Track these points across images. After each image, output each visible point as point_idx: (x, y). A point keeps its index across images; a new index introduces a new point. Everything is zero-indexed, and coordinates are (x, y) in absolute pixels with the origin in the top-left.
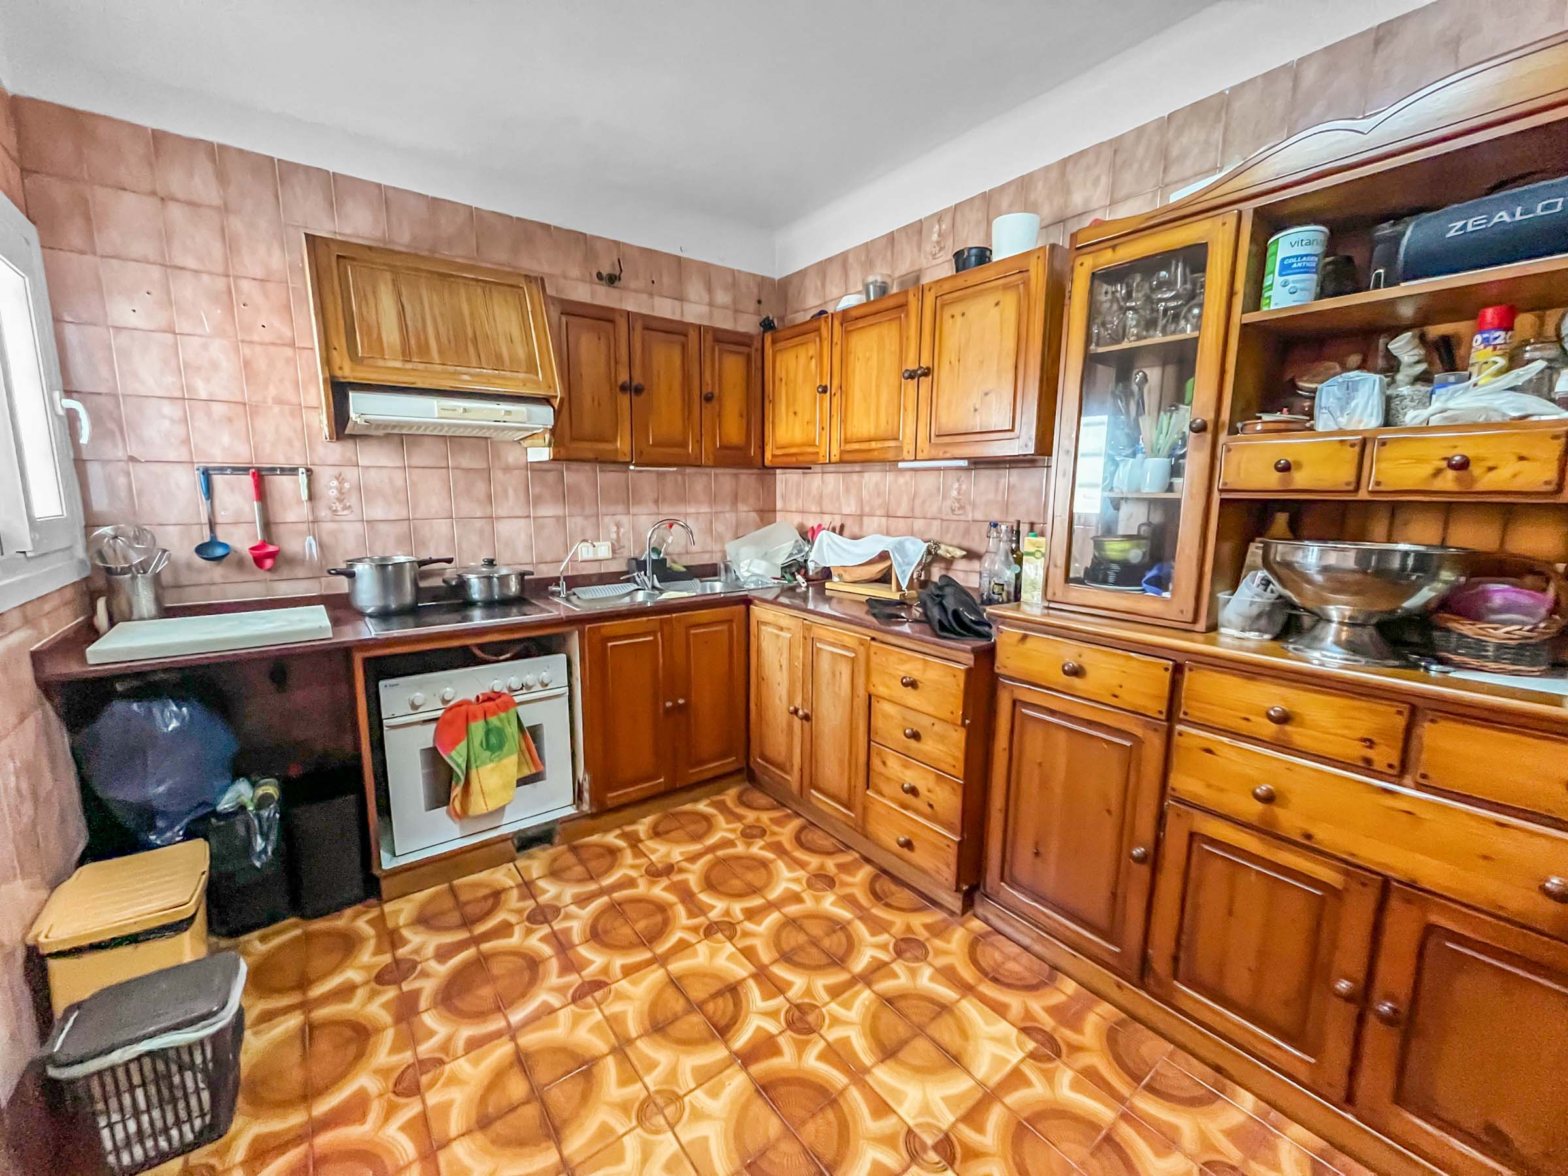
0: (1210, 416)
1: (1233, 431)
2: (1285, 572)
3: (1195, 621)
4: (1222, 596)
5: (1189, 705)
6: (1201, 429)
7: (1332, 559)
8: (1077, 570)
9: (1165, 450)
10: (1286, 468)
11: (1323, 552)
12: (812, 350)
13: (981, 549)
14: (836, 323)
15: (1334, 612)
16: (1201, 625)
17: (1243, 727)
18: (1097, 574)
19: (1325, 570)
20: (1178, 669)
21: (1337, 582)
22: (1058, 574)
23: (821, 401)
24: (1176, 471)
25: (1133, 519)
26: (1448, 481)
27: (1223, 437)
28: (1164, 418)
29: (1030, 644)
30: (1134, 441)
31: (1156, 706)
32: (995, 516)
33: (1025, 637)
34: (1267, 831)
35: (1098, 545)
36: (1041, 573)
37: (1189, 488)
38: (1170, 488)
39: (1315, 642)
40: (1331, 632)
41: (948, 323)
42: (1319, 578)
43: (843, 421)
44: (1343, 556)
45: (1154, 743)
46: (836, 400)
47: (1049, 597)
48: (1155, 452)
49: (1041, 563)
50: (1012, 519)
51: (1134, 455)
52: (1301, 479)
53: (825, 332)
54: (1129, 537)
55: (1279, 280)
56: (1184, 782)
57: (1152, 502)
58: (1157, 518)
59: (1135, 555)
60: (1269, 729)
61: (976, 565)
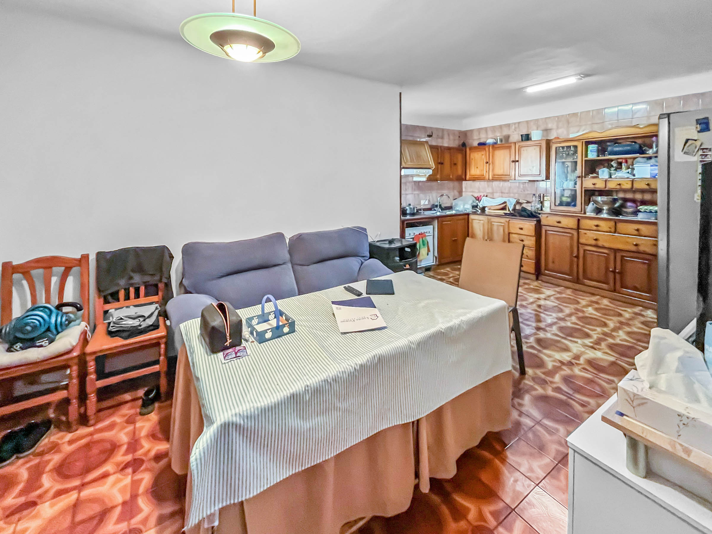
0: (581, 175)
1: (585, 177)
2: (596, 202)
3: (581, 212)
4: (586, 207)
5: (581, 226)
6: (579, 177)
7: (603, 199)
8: (557, 204)
9: (573, 180)
10: (594, 184)
11: (601, 198)
12: (483, 153)
13: (530, 201)
14: (491, 148)
15: (605, 208)
16: (583, 212)
17: (591, 229)
18: (561, 204)
19: (602, 201)
20: (579, 220)
21: (605, 203)
22: (553, 205)
23: (486, 166)
24: (576, 184)
25: (567, 193)
26: (618, 187)
27: (583, 179)
28: (572, 174)
29: (549, 218)
30: (567, 177)
31: (575, 227)
32: (534, 193)
33: (547, 217)
34: (596, 246)
35: (561, 198)
36: (549, 204)
37: (578, 187)
38: (575, 187)
39: (602, 213)
40: (605, 211)
41: (522, 152)
42: (601, 203)
43: (493, 170)
44: (605, 198)
45: (575, 233)
46: (491, 166)
47: (552, 209)
48: (571, 180)
49: (549, 202)
50: (539, 193)
51: (567, 181)
52: (597, 186)
53: (487, 149)
54: (567, 197)
55: (590, 153)
56: (582, 240)
57: (571, 190)
58: (573, 193)
59: (569, 200)
60: (595, 228)
61: (530, 205)
